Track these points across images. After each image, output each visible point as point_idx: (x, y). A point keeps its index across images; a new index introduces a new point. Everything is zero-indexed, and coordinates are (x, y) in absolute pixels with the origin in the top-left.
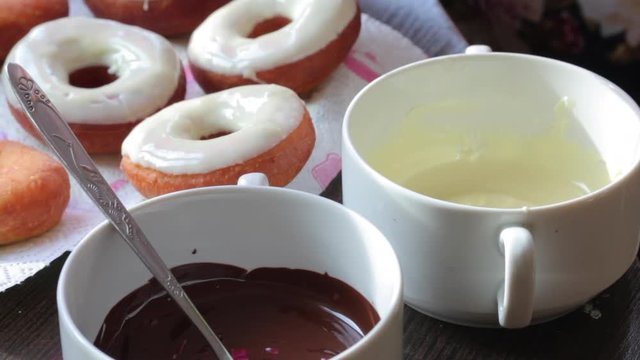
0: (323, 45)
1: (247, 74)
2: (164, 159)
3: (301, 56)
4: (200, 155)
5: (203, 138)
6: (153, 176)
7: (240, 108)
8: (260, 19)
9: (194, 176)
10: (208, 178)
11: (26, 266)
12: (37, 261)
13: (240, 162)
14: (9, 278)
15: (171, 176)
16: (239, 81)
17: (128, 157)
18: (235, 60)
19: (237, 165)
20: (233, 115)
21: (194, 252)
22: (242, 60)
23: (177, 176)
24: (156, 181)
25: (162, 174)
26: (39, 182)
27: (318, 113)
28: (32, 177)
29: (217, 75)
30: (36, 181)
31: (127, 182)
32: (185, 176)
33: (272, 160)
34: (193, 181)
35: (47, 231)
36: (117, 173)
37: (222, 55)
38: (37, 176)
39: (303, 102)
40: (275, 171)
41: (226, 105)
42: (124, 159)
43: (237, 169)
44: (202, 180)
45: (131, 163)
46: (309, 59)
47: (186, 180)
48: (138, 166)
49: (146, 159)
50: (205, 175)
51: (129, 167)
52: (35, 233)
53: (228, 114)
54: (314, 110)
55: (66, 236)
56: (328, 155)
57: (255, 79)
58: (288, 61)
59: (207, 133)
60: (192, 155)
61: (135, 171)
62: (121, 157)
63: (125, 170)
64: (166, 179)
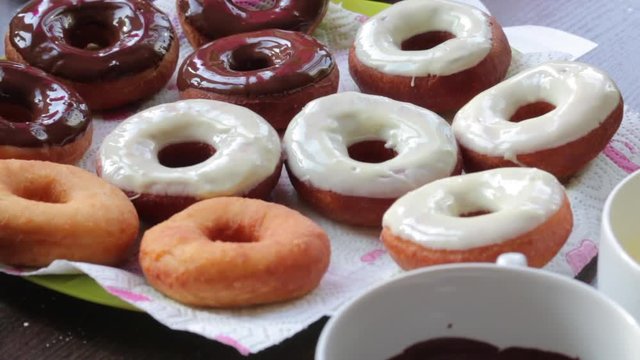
0: (585, 132)
1: (508, 156)
2: (425, 234)
3: (563, 142)
4: (459, 233)
5: (463, 215)
6: (412, 249)
7: (501, 189)
8: (524, 104)
9: (453, 252)
10: (466, 255)
11: (285, 327)
12: (296, 322)
13: (499, 242)
14: (267, 336)
15: (430, 250)
16: (500, 162)
17: (388, 228)
18: (498, 142)
19: (496, 245)
20: (494, 195)
21: (450, 326)
22: (503, 142)
23: (436, 251)
24: (414, 255)
25: (421, 247)
26: (303, 246)
27: (576, 198)
28: (296, 242)
29: (479, 155)
30: (298, 245)
31: (385, 252)
32: (444, 252)
33: (530, 243)
34: (452, 257)
35: (306, 294)
36: (375, 243)
37: (484, 136)
38: (300, 241)
39: (562, 187)
40: (533, 253)
41: (488, 185)
42: (384, 230)
43: (495, 249)
44: (460, 257)
45: (391, 235)
46: (570, 145)
47: (445, 255)
48: (398, 238)
49: (407, 232)
50: (463, 252)
51: (389, 239)
52: (295, 295)
53: (489, 194)
54: (573, 195)
55: (324, 301)
56: (583, 241)
57: (515, 161)
58: (549, 147)
59: (467, 211)
60: (452, 232)
61: (395, 243)
62: (381, 228)
63: (384, 241)
64: (425, 253)
